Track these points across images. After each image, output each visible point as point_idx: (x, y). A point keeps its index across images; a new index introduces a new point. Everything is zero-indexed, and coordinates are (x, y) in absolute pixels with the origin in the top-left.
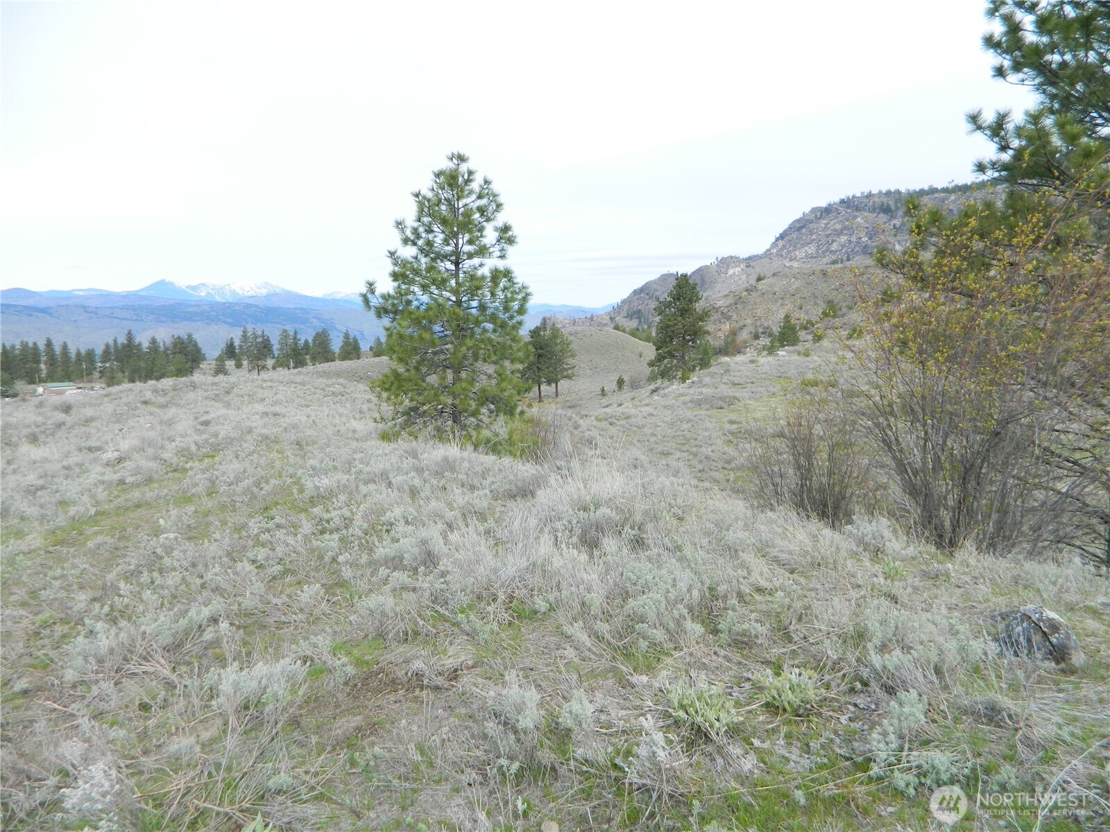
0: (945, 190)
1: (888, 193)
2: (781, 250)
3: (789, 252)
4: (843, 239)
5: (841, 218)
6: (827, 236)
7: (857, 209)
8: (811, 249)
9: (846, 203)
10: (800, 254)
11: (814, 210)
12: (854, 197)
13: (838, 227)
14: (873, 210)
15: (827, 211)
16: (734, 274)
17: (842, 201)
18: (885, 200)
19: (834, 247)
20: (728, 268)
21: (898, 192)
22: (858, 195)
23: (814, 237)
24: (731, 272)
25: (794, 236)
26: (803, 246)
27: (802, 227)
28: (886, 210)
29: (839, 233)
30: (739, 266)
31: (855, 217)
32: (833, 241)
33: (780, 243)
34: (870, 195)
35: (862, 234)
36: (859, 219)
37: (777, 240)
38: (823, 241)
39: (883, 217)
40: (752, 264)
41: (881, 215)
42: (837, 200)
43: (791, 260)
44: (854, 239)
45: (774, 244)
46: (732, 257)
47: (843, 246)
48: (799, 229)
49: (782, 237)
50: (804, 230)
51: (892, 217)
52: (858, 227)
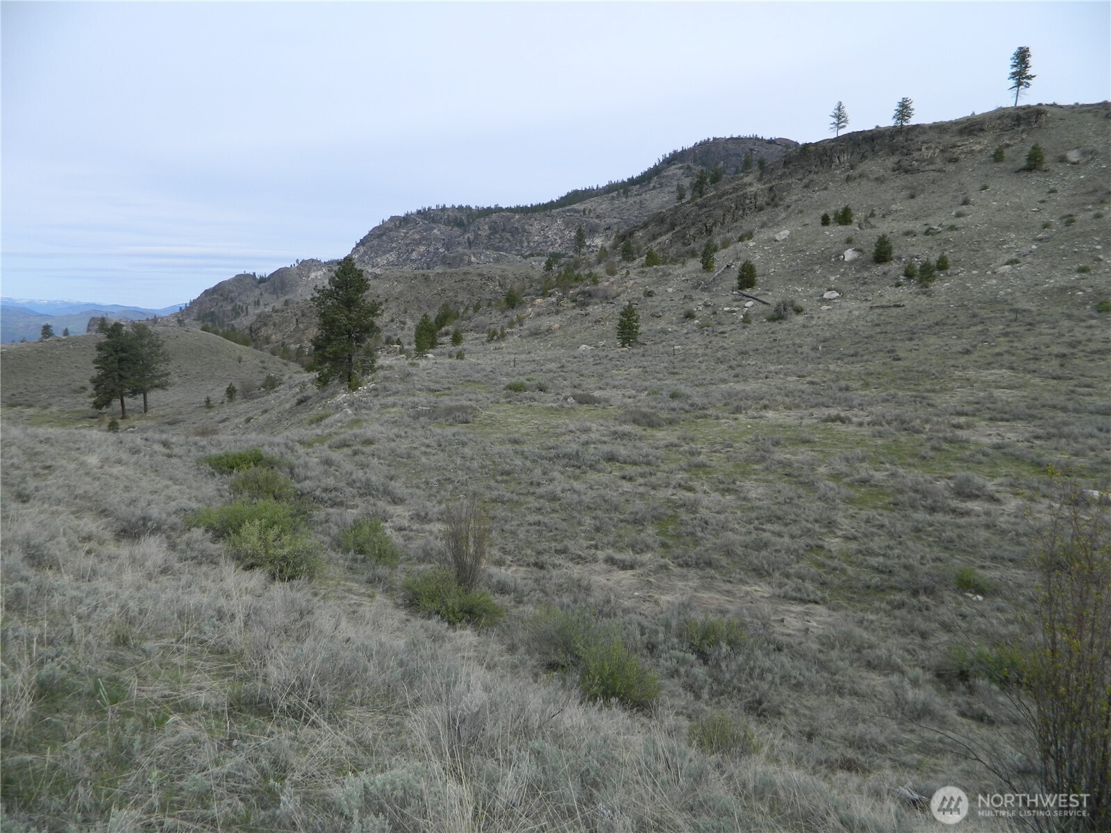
0: (509, 210)
1: (460, 208)
2: (362, 256)
3: (371, 258)
4: (422, 249)
5: (419, 229)
6: (407, 245)
7: (434, 221)
8: (392, 257)
9: (424, 214)
10: (381, 261)
11: (393, 219)
12: (429, 209)
13: (417, 237)
14: (448, 222)
15: (406, 220)
16: (316, 277)
17: (419, 212)
18: (458, 215)
19: (414, 256)
20: (309, 271)
21: (469, 208)
22: (434, 207)
23: (394, 245)
24: (313, 275)
25: (375, 242)
26: (385, 253)
27: (382, 235)
28: (459, 224)
29: (419, 243)
30: (321, 270)
31: (433, 229)
32: (413, 250)
33: (362, 249)
34: (444, 209)
35: (439, 245)
36: (435, 231)
37: (358, 245)
38: (403, 250)
39: (457, 231)
41: (456, 228)
42: (414, 211)
43: (373, 267)
44: (432, 249)
45: (355, 250)
46: (313, 260)
47: (422, 256)
48: (380, 236)
49: (362, 242)
50: (384, 238)
51: (465, 231)
52: (435, 239)
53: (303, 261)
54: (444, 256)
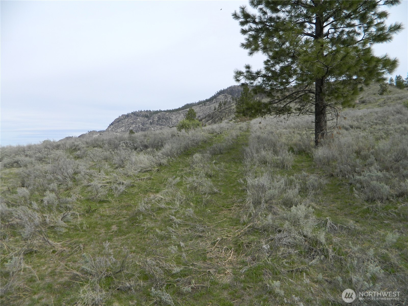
0: (164, 111)
1: (147, 111)
2: (112, 129)
3: (115, 130)
4: (134, 126)
5: (132, 119)
6: (128, 124)
7: (137, 116)
8: (123, 129)
9: (134, 114)
10: (119, 130)
11: (123, 115)
12: (136, 112)
13: (132, 121)
14: (143, 116)
15: (128, 116)
17: (132, 113)
18: (146, 113)
20: (93, 135)
21: (150, 111)
22: (138, 111)
23: (124, 125)
25: (117, 124)
26: (120, 127)
27: (119, 121)
28: (147, 116)
29: (132, 124)
30: (97, 134)
31: (137, 119)
32: (130, 126)
33: (112, 127)
34: (141, 111)
35: (140, 124)
36: (138, 119)
37: (110, 125)
38: (127, 126)
39: (146, 119)
40: (102, 134)
41: (145, 118)
42: (130, 112)
43: (116, 132)
44: (137, 126)
45: (109, 127)
46: (94, 131)
49: (112, 124)
50: (120, 122)
51: (149, 119)
52: (139, 122)
53: (90, 131)
54: (142, 128)
